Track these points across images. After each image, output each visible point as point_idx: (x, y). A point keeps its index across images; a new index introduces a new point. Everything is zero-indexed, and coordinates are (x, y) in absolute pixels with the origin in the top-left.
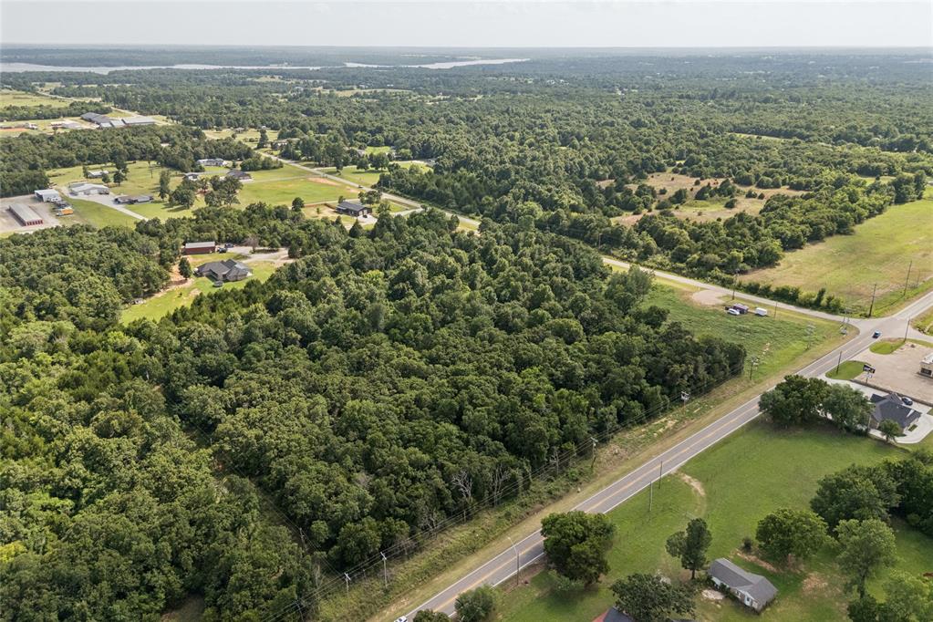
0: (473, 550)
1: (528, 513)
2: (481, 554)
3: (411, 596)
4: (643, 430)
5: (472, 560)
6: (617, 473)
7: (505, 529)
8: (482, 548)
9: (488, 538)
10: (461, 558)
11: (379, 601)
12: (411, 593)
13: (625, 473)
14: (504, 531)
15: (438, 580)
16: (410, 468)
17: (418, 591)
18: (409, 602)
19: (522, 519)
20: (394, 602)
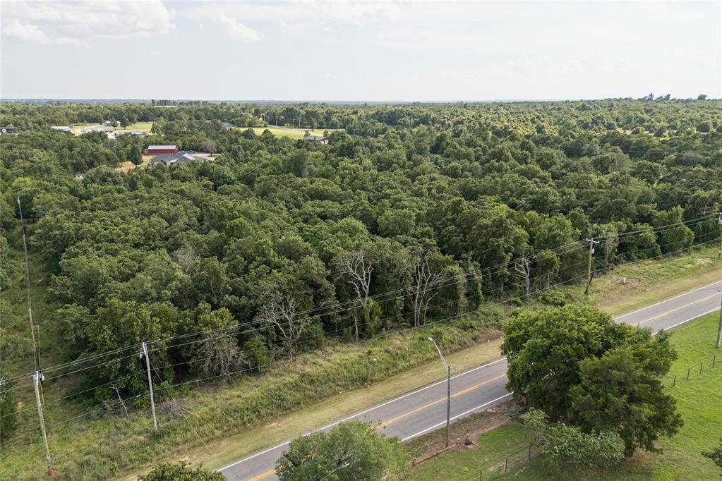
0: (363, 381)
1: (475, 339)
2: (377, 389)
3: (207, 450)
4: (659, 265)
5: (357, 397)
6: (632, 304)
7: (429, 355)
8: (381, 380)
9: (395, 365)
10: (335, 393)
11: (127, 455)
13: (647, 303)
14: (428, 359)
16: (272, 252)
19: (463, 346)
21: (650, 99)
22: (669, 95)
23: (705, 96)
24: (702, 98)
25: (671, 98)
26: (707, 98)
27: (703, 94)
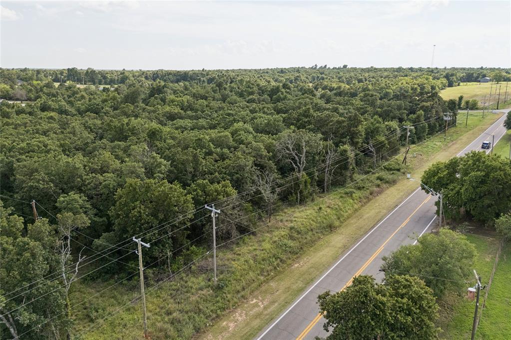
0: (330, 228)
1: (371, 194)
3: (266, 292)
5: (337, 239)
7: (355, 207)
9: (342, 216)
10: (319, 238)
11: (205, 307)
12: (263, 288)
14: (356, 210)
15: (302, 265)
17: (273, 284)
18: (266, 303)
20: (236, 306)
21: (315, 68)
22: (326, 65)
23: (347, 66)
24: (345, 66)
25: (327, 67)
26: (348, 67)
27: (346, 64)
